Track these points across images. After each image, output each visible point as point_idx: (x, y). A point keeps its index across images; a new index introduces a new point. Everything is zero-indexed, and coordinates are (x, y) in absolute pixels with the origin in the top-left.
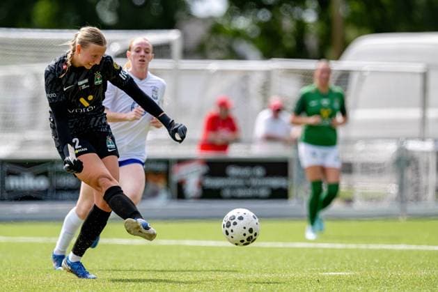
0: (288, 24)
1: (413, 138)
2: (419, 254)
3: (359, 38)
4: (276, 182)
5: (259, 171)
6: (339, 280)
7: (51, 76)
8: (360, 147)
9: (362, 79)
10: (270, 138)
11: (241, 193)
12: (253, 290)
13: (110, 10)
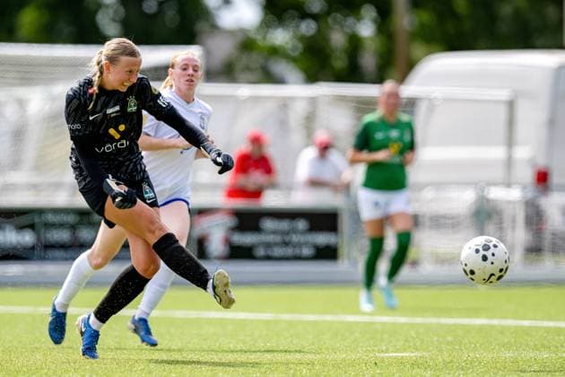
0: (338, 39)
1: (495, 184)
2: (502, 330)
3: (427, 57)
4: (322, 239)
5: (302, 224)
6: (401, 362)
7: (75, 102)
8: (428, 194)
9: (431, 109)
10: (315, 183)
11: (278, 252)
12: (294, 375)
13: (114, 20)
